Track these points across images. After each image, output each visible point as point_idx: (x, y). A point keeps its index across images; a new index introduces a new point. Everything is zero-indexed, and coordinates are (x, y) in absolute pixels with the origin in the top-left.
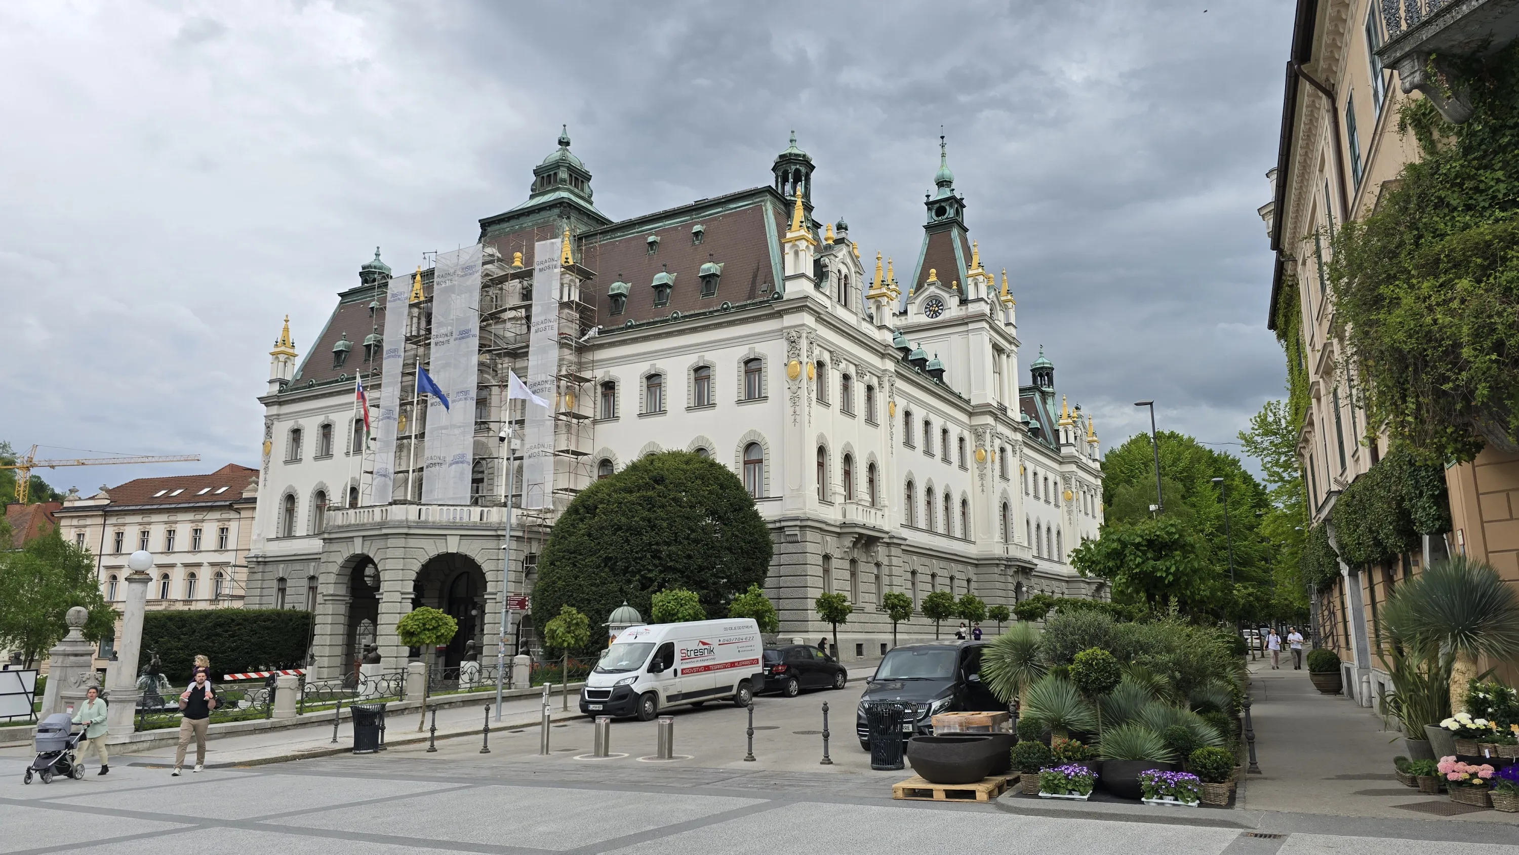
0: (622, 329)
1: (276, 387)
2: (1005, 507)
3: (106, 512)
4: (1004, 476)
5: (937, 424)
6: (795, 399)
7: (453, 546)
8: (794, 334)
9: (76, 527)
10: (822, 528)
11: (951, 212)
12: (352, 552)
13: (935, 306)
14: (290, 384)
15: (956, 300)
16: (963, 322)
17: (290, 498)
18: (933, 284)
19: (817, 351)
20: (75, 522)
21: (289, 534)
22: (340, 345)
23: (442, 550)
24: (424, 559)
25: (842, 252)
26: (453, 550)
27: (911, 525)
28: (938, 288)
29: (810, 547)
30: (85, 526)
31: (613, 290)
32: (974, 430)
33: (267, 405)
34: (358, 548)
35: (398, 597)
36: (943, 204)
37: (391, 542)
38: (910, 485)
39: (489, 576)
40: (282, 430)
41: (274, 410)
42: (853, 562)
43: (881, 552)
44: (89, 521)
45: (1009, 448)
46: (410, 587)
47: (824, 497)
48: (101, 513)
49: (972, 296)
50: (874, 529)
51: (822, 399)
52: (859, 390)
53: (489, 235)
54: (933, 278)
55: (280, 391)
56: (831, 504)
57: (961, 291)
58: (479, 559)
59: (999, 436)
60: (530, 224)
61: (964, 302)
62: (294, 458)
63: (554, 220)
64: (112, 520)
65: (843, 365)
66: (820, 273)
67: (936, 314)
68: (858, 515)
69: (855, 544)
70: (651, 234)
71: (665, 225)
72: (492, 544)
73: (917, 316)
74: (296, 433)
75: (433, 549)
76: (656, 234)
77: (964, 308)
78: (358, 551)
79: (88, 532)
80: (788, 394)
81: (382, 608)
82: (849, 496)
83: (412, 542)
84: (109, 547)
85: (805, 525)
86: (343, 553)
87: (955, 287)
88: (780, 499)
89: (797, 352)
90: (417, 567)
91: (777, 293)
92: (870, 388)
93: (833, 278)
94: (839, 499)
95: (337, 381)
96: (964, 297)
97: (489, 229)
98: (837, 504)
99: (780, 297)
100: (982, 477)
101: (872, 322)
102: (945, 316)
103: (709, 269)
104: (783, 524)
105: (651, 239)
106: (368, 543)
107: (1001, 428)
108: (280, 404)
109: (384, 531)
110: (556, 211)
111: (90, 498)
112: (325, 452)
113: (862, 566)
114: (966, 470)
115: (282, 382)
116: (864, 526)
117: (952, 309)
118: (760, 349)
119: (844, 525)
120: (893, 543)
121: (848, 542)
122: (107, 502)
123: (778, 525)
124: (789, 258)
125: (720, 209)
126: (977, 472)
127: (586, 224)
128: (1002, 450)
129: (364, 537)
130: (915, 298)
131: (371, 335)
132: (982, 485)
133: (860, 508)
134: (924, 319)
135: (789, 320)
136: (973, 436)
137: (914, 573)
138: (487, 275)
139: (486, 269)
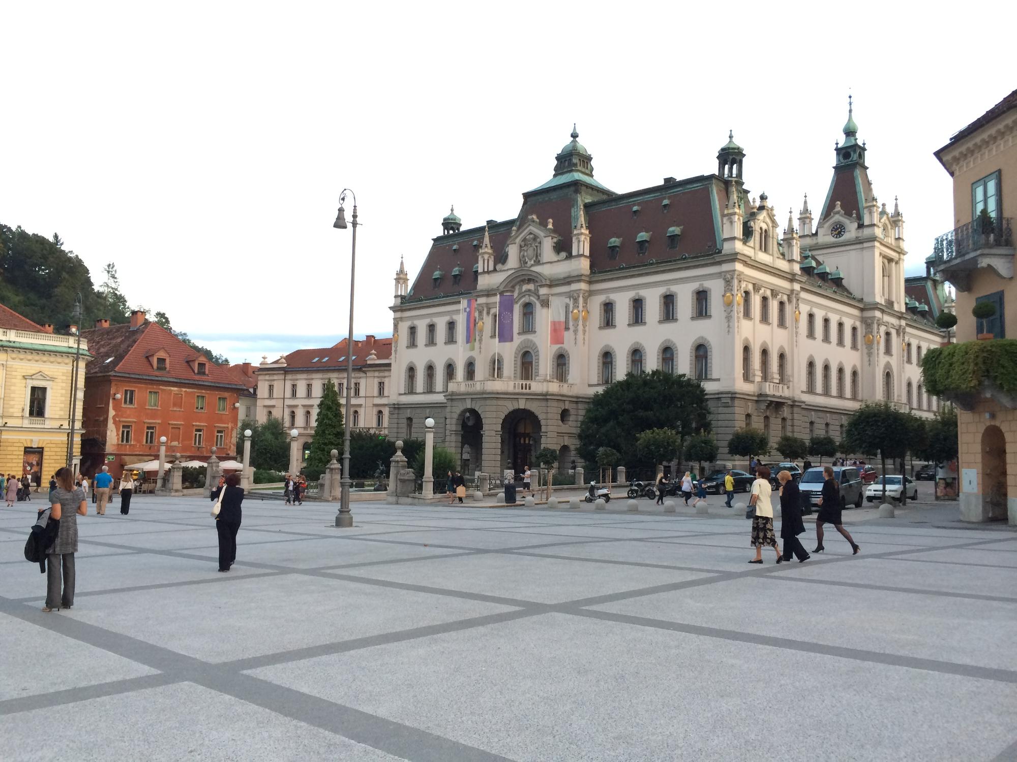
0: (617, 270)
1: (399, 300)
2: (888, 375)
3: (285, 371)
4: (888, 351)
5: (834, 320)
6: (729, 318)
7: (522, 405)
8: (729, 276)
9: (268, 380)
10: (745, 398)
11: (855, 157)
12: (465, 407)
13: (838, 230)
14: (407, 298)
15: (856, 225)
16: (858, 241)
17: (411, 370)
18: (838, 213)
19: (743, 285)
20: (267, 377)
21: (411, 391)
22: (437, 274)
23: (516, 407)
24: (506, 413)
25: (763, 215)
26: (522, 407)
27: (811, 390)
28: (842, 216)
29: (737, 410)
30: (274, 380)
31: (611, 243)
32: (864, 320)
33: (394, 311)
34: (469, 405)
35: (493, 433)
36: (849, 150)
37: (488, 402)
38: (811, 365)
39: (543, 422)
40: (404, 327)
41: (399, 315)
42: (766, 418)
43: (786, 412)
44: (275, 377)
45: (893, 332)
46: (499, 428)
47: (747, 377)
48: (282, 372)
49: (866, 222)
50: (781, 397)
51: (747, 314)
52: (774, 306)
53: (528, 203)
54: (838, 208)
55: (402, 303)
56: (753, 382)
57: (859, 218)
58: (537, 412)
59: (886, 324)
60: (555, 197)
61: (861, 226)
62: (412, 344)
63: (571, 195)
64: (289, 377)
65: (762, 291)
66: (748, 232)
67: (839, 234)
68: (769, 389)
69: (768, 407)
70: (634, 205)
71: (644, 199)
72: (544, 404)
73: (826, 238)
74: (413, 330)
75: (510, 406)
76: (639, 204)
77: (860, 231)
78: (469, 407)
79: (275, 384)
80: (725, 315)
81: (485, 439)
82: (765, 378)
83: (500, 402)
84: (288, 393)
85: (733, 396)
86: (459, 408)
87: (854, 215)
88: (718, 380)
89: (730, 288)
90: (503, 417)
91: (718, 249)
92: (782, 304)
93: (757, 235)
94: (758, 379)
95: (437, 298)
96: (861, 223)
97: (528, 199)
98: (756, 382)
99: (720, 252)
100: (870, 354)
101: (784, 259)
102: (846, 236)
103: (673, 231)
104: (720, 396)
105: (635, 208)
106: (474, 402)
107: (887, 318)
108: (402, 311)
109: (484, 396)
110: (572, 188)
111: (273, 363)
112: (431, 342)
113: (772, 420)
114: (857, 350)
115: (402, 297)
116: (774, 396)
117: (851, 231)
118: (707, 284)
119: (760, 395)
120: (794, 404)
121: (763, 406)
122: (286, 365)
123: (717, 396)
124: (727, 226)
125: (681, 189)
126: (865, 351)
127: (591, 195)
128: (888, 334)
129: (472, 398)
130: (824, 224)
131: (457, 268)
132: (869, 360)
133: (772, 384)
134: (830, 239)
135: (725, 267)
136: (864, 326)
137: (812, 423)
138: (531, 233)
139: (530, 230)
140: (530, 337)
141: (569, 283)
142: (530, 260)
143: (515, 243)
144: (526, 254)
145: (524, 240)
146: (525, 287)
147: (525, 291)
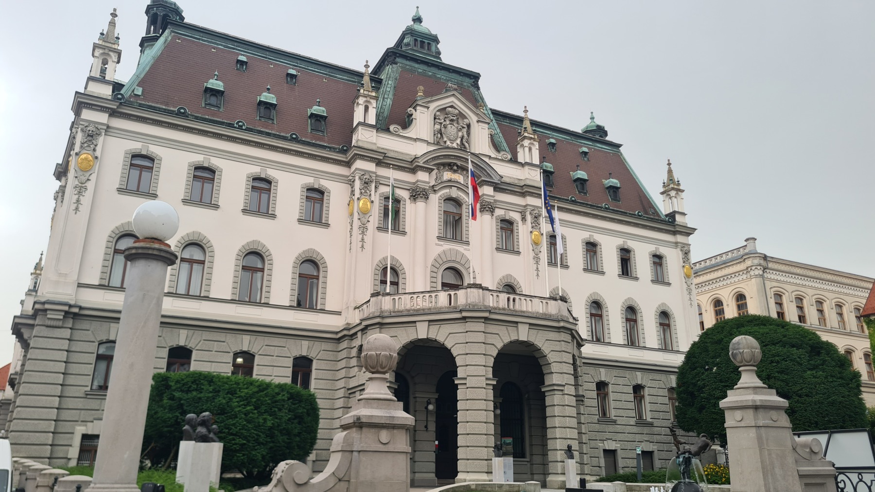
1: (104, 88)
6: (689, 290)
8: (687, 249)
22: (218, 84)
33: (77, 105)
40: (115, 148)
41: (95, 116)
62: (139, 189)
78: (523, 338)
80: (685, 286)
108: (113, 113)
110: (469, 80)
115: (113, 87)
118: (662, 250)
129: (528, 324)
138: (452, 107)
139: (452, 102)
140: (460, 248)
141: (523, 195)
142: (452, 141)
143: (428, 108)
144: (443, 129)
145: (443, 110)
146: (447, 175)
147: (450, 181)
